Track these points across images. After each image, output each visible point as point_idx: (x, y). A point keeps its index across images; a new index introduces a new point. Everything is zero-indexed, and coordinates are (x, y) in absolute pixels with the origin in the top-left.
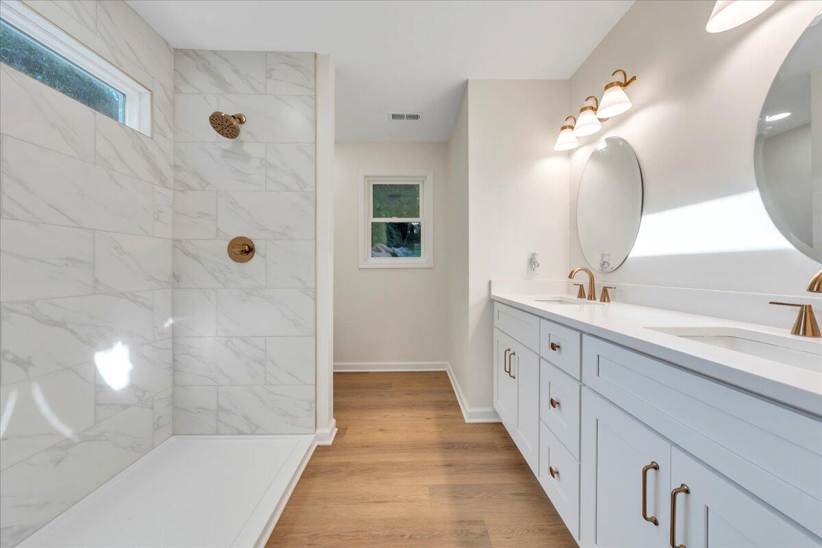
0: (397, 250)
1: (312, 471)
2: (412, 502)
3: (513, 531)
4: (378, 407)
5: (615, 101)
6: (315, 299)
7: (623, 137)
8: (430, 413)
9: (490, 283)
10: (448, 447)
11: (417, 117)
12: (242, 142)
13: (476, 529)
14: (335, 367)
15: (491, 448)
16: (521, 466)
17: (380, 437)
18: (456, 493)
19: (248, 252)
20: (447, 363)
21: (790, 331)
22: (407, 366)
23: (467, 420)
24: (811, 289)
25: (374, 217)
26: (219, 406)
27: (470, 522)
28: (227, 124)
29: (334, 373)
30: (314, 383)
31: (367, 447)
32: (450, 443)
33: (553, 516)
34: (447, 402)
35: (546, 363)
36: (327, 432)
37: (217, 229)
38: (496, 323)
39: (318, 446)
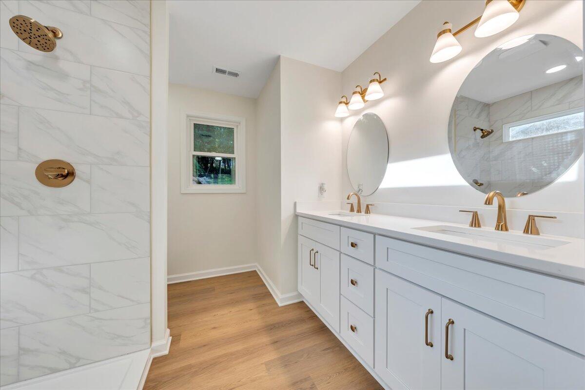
0: (201, 179)
1: (153, 384)
2: (255, 381)
3: (330, 377)
4: (205, 310)
5: (375, 91)
6: (150, 222)
7: (377, 114)
8: (251, 305)
9: (295, 204)
10: (271, 328)
11: (236, 75)
12: (57, 58)
13: (306, 385)
14: (169, 280)
15: (301, 321)
16: (322, 329)
17: (215, 334)
18: (286, 362)
19: (65, 177)
20: (256, 264)
21: (468, 225)
22: (223, 271)
23: (280, 305)
24: (486, 204)
25: (194, 151)
26: (20, 348)
27: (301, 381)
28: (37, 34)
29: (169, 285)
30: (150, 301)
31: (205, 346)
32: (272, 325)
33: (350, 357)
34: (262, 294)
35: (345, 256)
36: (163, 344)
37: (19, 149)
38: (300, 232)
39: (154, 359)
